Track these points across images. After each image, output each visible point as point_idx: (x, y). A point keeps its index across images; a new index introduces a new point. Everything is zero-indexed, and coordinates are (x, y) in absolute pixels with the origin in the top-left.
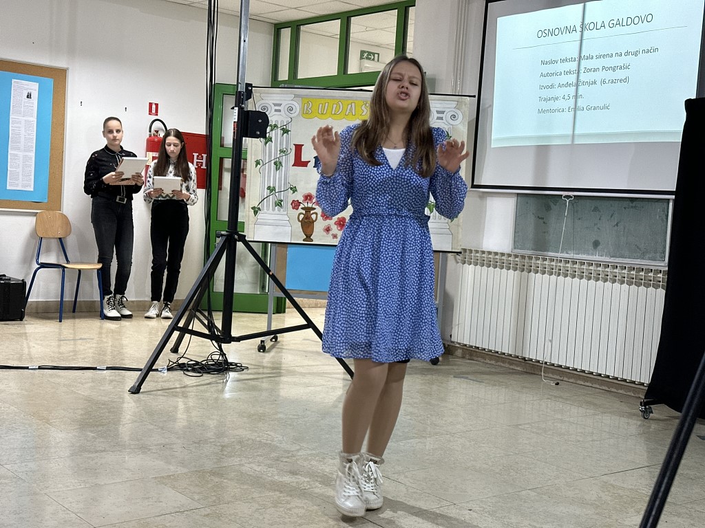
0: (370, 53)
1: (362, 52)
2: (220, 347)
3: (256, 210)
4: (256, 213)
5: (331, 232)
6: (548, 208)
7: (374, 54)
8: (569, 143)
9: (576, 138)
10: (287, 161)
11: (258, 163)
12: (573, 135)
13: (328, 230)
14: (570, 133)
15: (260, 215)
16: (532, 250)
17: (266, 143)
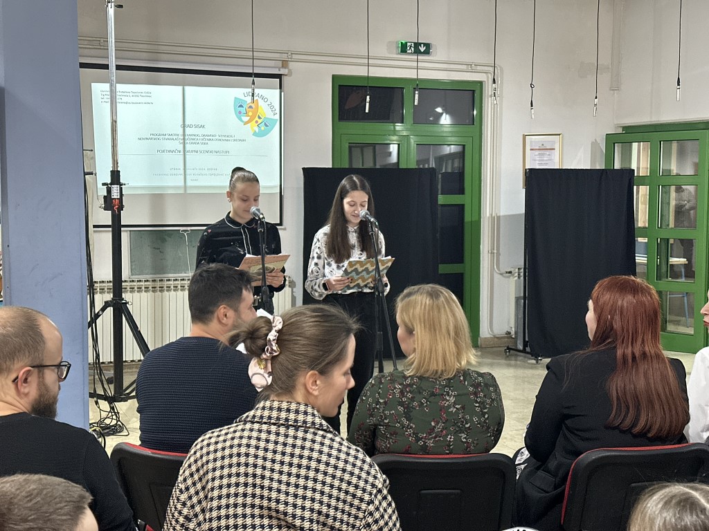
6: (163, 240)
8: (182, 191)
9: (188, 189)
12: (185, 187)
14: (182, 184)
16: (151, 274)
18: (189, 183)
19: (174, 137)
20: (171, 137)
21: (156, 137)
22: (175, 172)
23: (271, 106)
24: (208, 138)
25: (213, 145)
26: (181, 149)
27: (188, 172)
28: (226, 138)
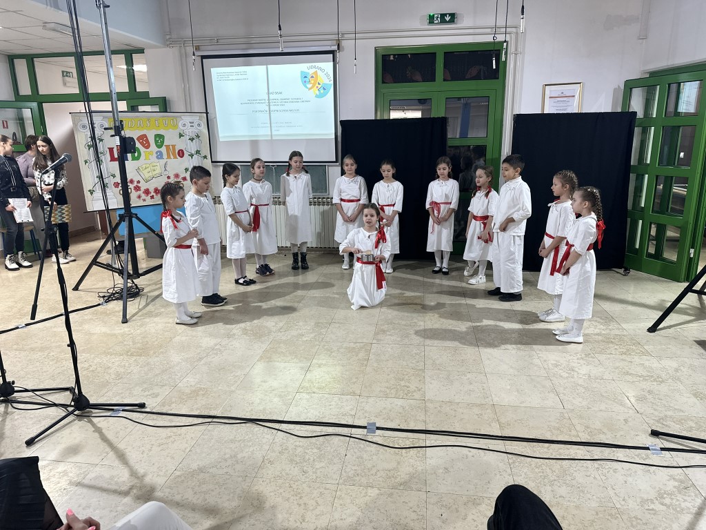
0: (67, 72)
1: (63, 72)
2: (132, 281)
3: (91, 192)
4: (92, 193)
5: (141, 198)
7: (69, 73)
8: (269, 139)
9: (273, 136)
10: (105, 158)
11: (86, 162)
12: (271, 135)
13: (139, 197)
14: (269, 133)
15: (94, 194)
17: (89, 149)
18: (274, 133)
19: (263, 101)
20: (260, 102)
21: (251, 102)
22: (265, 125)
23: (327, 75)
24: (285, 100)
25: (288, 106)
26: (267, 108)
27: (273, 125)
28: (297, 100)
